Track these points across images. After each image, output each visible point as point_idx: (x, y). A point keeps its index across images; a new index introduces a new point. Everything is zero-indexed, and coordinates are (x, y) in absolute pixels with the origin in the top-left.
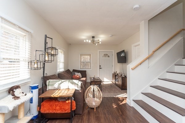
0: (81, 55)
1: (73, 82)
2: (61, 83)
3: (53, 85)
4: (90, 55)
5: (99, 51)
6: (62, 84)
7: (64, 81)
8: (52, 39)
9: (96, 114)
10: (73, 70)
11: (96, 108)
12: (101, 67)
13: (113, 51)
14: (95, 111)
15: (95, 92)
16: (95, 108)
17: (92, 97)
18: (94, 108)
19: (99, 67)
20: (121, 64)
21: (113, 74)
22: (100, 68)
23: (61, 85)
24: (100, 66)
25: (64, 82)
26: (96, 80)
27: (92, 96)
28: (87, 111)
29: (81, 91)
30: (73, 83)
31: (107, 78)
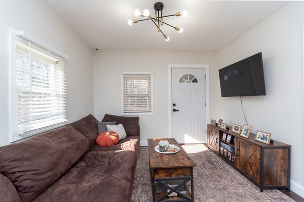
0: (126, 77)
4: (148, 77)
5: (170, 66)
10: (106, 116)
12: (175, 108)
13: (207, 66)
19: (170, 108)
20: (238, 98)
21: (208, 125)
22: (174, 110)
24: (174, 105)
31: (191, 135)
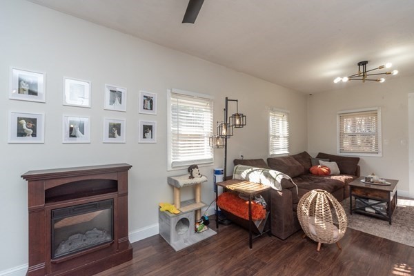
1: (269, 174)
2: (250, 172)
3: (240, 173)
4: (374, 113)
6: (252, 173)
7: (256, 170)
8: (237, 101)
9: (316, 255)
10: (320, 154)
11: (322, 244)
14: (318, 249)
15: (317, 206)
16: (319, 244)
17: (308, 214)
18: (317, 243)
23: (250, 175)
25: (255, 172)
26: (372, 187)
27: (308, 211)
28: (300, 242)
29: (281, 194)
30: (267, 175)
